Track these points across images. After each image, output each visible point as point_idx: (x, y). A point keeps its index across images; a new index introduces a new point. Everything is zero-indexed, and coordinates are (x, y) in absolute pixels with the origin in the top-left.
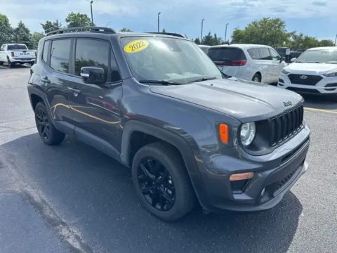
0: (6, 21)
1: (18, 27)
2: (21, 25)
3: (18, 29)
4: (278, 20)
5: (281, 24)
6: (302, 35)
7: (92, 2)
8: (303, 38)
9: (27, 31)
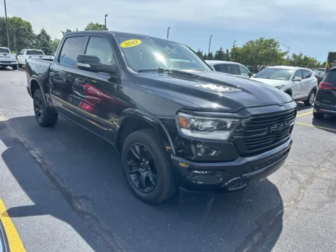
0: (30, 27)
1: (40, 33)
2: (43, 32)
3: (40, 35)
4: (272, 40)
5: (275, 45)
6: (301, 55)
7: (106, 16)
8: (303, 57)
9: (48, 38)
